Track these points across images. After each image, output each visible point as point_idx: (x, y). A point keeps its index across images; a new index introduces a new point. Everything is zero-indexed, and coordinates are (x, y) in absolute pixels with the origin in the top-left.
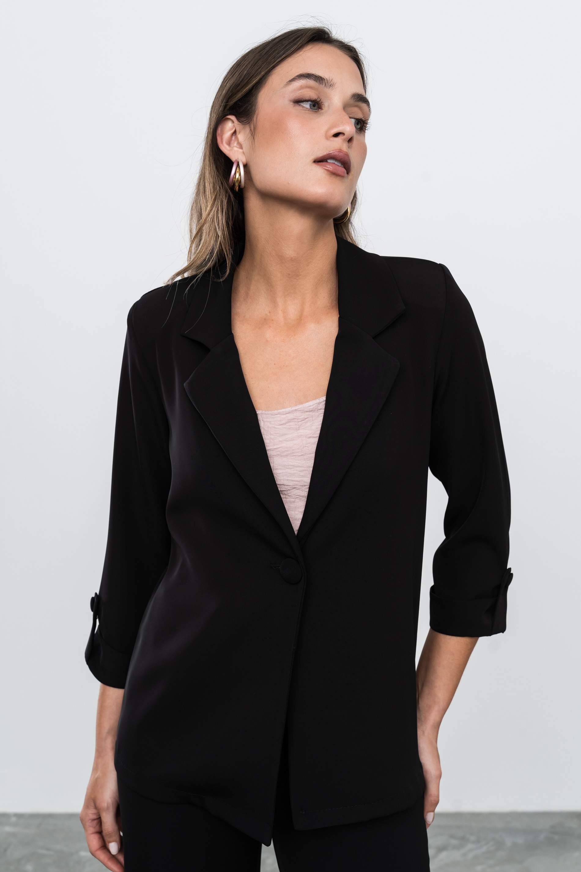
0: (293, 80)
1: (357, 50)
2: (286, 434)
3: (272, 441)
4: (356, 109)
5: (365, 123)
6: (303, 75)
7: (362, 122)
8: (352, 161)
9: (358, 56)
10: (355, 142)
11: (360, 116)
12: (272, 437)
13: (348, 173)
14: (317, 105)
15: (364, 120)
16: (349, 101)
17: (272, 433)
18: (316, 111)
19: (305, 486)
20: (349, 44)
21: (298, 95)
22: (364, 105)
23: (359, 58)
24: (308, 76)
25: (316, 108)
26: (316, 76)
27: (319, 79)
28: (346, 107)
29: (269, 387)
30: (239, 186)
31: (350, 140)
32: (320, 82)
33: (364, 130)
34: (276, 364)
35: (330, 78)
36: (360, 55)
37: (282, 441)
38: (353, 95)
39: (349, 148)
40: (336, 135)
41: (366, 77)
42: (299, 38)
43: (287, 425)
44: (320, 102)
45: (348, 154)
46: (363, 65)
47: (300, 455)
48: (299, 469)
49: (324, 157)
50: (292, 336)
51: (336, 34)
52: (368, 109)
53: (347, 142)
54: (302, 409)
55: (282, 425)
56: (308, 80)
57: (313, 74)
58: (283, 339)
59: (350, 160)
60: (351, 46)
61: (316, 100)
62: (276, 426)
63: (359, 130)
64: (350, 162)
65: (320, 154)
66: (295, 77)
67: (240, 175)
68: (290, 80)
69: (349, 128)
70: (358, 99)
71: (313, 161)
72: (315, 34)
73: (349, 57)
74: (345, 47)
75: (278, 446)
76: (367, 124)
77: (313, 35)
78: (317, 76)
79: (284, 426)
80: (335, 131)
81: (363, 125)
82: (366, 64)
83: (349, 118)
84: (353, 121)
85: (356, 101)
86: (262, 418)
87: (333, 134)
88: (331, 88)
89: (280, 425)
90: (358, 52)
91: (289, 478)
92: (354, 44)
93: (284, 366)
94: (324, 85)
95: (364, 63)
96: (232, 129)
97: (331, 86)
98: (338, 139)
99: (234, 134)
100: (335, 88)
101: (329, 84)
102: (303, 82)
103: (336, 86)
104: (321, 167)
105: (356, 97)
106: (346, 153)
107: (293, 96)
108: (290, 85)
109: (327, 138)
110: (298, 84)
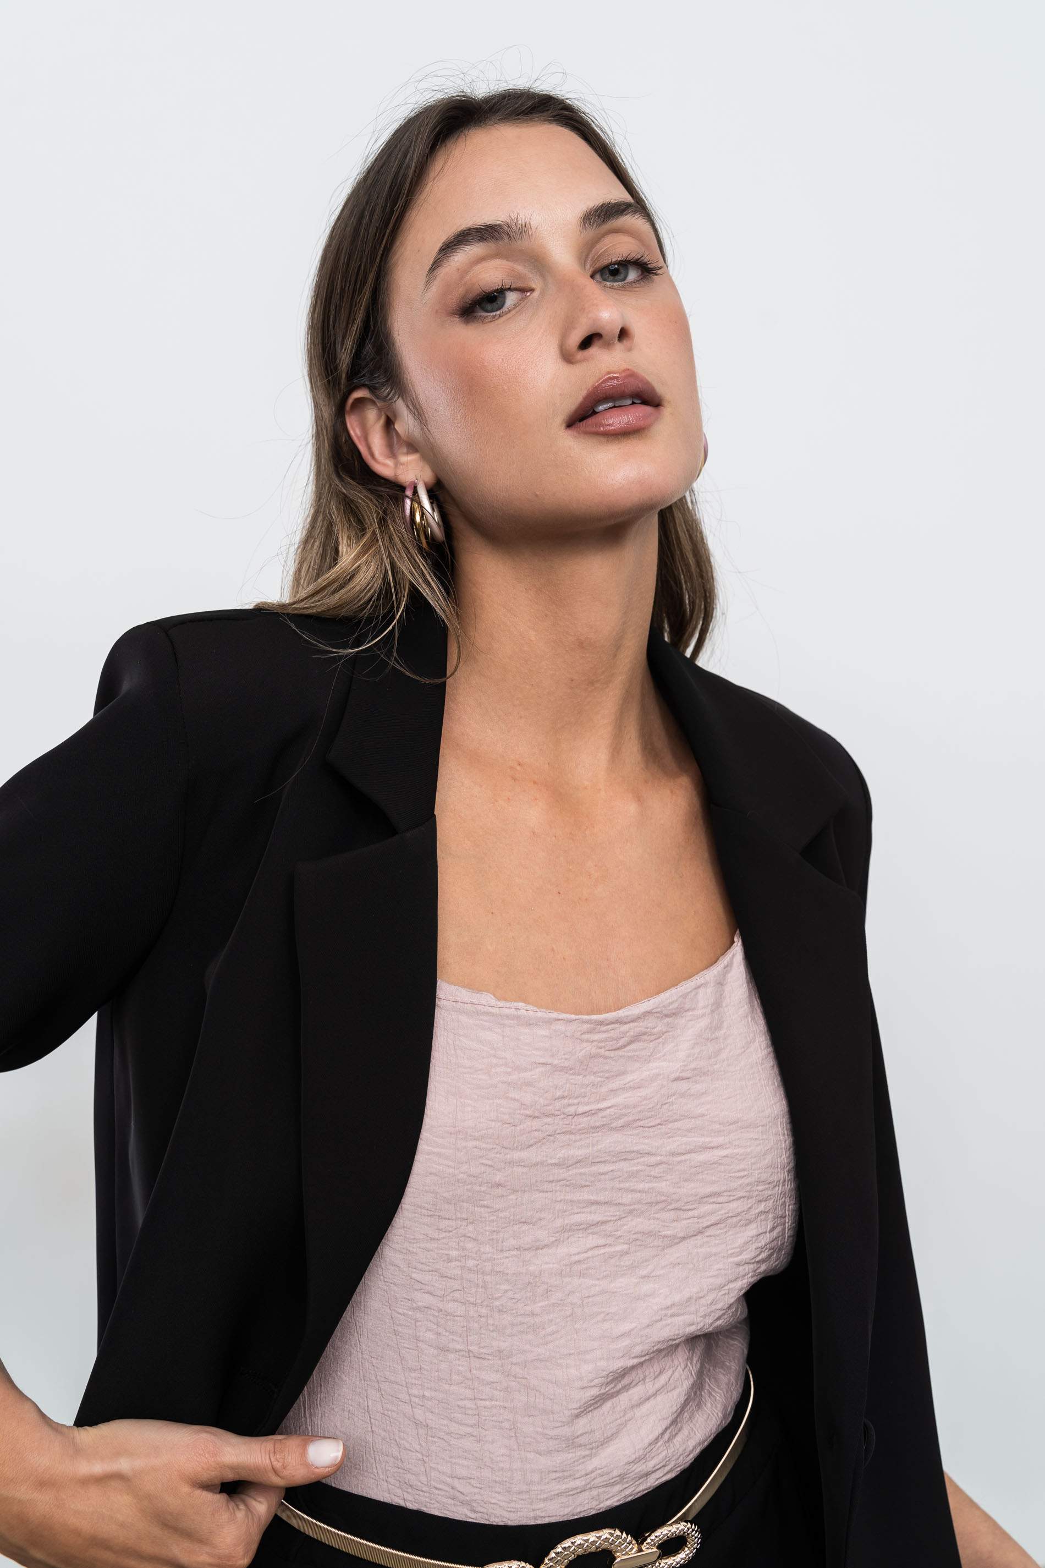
0: (436, 264)
2: (623, 1073)
4: (609, 241)
10: (639, 325)
13: (657, 409)
16: (582, 236)
19: (657, 1203)
24: (461, 239)
27: (489, 233)
31: (623, 336)
32: (495, 237)
35: (512, 215)
37: (616, 1090)
38: (584, 218)
39: (629, 354)
40: (586, 343)
43: (628, 1048)
44: (519, 280)
45: (634, 372)
49: (581, 406)
53: (617, 347)
54: (659, 1010)
55: (618, 1049)
56: (468, 248)
59: (644, 378)
62: (607, 1053)
64: (648, 383)
65: (572, 399)
66: (437, 255)
68: (430, 269)
71: (564, 425)
78: (481, 229)
79: (620, 1053)
80: (578, 335)
85: (599, 225)
87: (578, 344)
88: (525, 235)
89: (615, 1050)
91: (621, 1185)
94: (506, 240)
96: (379, 418)
97: (523, 230)
98: (594, 350)
99: (389, 424)
100: (534, 230)
101: (517, 230)
102: (461, 257)
103: (534, 223)
104: (586, 433)
105: (599, 216)
106: (628, 373)
107: (454, 299)
108: (435, 279)
109: (567, 358)
110: (447, 269)
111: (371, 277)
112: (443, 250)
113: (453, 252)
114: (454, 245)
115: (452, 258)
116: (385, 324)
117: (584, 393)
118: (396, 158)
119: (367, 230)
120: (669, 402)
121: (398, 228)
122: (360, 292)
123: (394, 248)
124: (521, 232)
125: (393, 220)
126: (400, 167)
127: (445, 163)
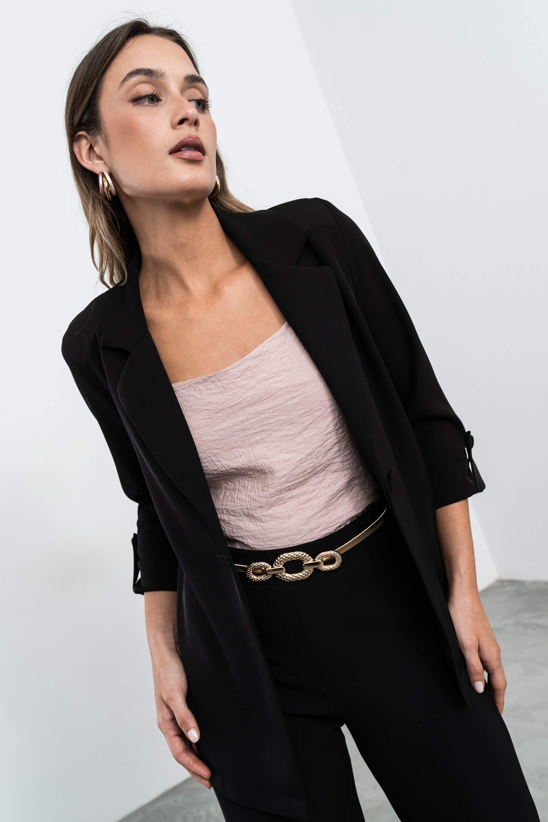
0: (125, 80)
1: (178, 32)
3: (235, 395)
4: (194, 90)
5: (206, 102)
6: (133, 72)
7: (203, 102)
8: (203, 143)
9: (180, 38)
10: (201, 123)
11: (199, 96)
12: (234, 391)
13: (204, 155)
14: (155, 99)
15: (204, 99)
16: (184, 84)
17: (232, 388)
18: (155, 105)
20: (168, 29)
21: (133, 93)
22: (200, 85)
23: (182, 39)
24: (138, 72)
25: (155, 101)
26: (145, 70)
27: (149, 72)
28: (183, 91)
29: (209, 356)
30: (111, 194)
31: (196, 123)
32: (150, 75)
33: (207, 108)
34: (207, 335)
35: (159, 68)
36: (181, 36)
38: (185, 78)
39: (197, 130)
40: (181, 122)
41: (194, 55)
42: (118, 37)
43: (243, 376)
44: (157, 94)
46: (187, 45)
47: (267, 398)
48: (271, 410)
49: (177, 146)
50: (211, 306)
51: (153, 22)
52: (204, 87)
53: (193, 126)
56: (139, 76)
57: (141, 69)
58: (205, 312)
59: (201, 142)
60: (170, 30)
61: (153, 94)
63: (201, 110)
64: (202, 144)
65: (173, 143)
66: (126, 76)
67: (108, 182)
68: (122, 82)
69: (192, 110)
70: (192, 80)
71: (168, 153)
72: (132, 28)
73: (172, 41)
74: (165, 33)
75: (244, 398)
76: (207, 102)
77: (130, 29)
80: (178, 118)
81: (205, 104)
82: (191, 44)
83: (188, 102)
84: (193, 104)
85: (190, 83)
86: (217, 378)
87: (178, 122)
90: (180, 34)
92: (174, 27)
93: (215, 333)
94: (155, 77)
95: (188, 42)
96: (87, 144)
97: (162, 75)
98: (184, 125)
99: (91, 148)
100: (166, 76)
101: (160, 74)
102: (135, 79)
103: (167, 74)
104: (177, 157)
105: (191, 79)
106: (196, 137)
107: (130, 96)
108: (124, 86)
109: (174, 127)
110: (130, 82)
111: (95, 82)
112: (129, 75)
113: (133, 76)
114: (134, 74)
115: (133, 78)
116: (98, 102)
117: (178, 141)
118: (112, 37)
119: (96, 62)
120: (208, 155)
121: (109, 65)
122: (90, 87)
123: (107, 72)
124: (161, 75)
125: (108, 60)
126: (114, 41)
127: (133, 43)
